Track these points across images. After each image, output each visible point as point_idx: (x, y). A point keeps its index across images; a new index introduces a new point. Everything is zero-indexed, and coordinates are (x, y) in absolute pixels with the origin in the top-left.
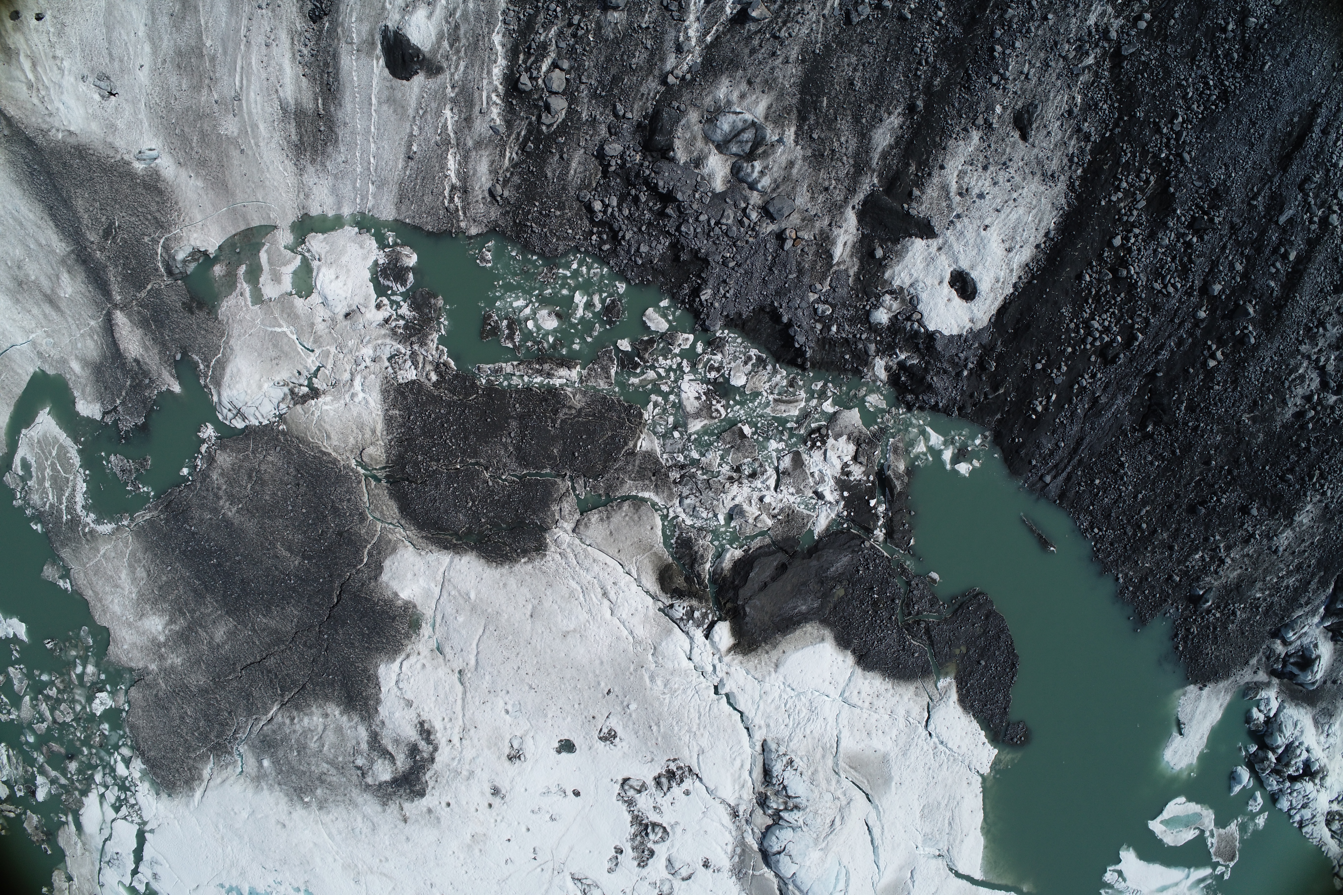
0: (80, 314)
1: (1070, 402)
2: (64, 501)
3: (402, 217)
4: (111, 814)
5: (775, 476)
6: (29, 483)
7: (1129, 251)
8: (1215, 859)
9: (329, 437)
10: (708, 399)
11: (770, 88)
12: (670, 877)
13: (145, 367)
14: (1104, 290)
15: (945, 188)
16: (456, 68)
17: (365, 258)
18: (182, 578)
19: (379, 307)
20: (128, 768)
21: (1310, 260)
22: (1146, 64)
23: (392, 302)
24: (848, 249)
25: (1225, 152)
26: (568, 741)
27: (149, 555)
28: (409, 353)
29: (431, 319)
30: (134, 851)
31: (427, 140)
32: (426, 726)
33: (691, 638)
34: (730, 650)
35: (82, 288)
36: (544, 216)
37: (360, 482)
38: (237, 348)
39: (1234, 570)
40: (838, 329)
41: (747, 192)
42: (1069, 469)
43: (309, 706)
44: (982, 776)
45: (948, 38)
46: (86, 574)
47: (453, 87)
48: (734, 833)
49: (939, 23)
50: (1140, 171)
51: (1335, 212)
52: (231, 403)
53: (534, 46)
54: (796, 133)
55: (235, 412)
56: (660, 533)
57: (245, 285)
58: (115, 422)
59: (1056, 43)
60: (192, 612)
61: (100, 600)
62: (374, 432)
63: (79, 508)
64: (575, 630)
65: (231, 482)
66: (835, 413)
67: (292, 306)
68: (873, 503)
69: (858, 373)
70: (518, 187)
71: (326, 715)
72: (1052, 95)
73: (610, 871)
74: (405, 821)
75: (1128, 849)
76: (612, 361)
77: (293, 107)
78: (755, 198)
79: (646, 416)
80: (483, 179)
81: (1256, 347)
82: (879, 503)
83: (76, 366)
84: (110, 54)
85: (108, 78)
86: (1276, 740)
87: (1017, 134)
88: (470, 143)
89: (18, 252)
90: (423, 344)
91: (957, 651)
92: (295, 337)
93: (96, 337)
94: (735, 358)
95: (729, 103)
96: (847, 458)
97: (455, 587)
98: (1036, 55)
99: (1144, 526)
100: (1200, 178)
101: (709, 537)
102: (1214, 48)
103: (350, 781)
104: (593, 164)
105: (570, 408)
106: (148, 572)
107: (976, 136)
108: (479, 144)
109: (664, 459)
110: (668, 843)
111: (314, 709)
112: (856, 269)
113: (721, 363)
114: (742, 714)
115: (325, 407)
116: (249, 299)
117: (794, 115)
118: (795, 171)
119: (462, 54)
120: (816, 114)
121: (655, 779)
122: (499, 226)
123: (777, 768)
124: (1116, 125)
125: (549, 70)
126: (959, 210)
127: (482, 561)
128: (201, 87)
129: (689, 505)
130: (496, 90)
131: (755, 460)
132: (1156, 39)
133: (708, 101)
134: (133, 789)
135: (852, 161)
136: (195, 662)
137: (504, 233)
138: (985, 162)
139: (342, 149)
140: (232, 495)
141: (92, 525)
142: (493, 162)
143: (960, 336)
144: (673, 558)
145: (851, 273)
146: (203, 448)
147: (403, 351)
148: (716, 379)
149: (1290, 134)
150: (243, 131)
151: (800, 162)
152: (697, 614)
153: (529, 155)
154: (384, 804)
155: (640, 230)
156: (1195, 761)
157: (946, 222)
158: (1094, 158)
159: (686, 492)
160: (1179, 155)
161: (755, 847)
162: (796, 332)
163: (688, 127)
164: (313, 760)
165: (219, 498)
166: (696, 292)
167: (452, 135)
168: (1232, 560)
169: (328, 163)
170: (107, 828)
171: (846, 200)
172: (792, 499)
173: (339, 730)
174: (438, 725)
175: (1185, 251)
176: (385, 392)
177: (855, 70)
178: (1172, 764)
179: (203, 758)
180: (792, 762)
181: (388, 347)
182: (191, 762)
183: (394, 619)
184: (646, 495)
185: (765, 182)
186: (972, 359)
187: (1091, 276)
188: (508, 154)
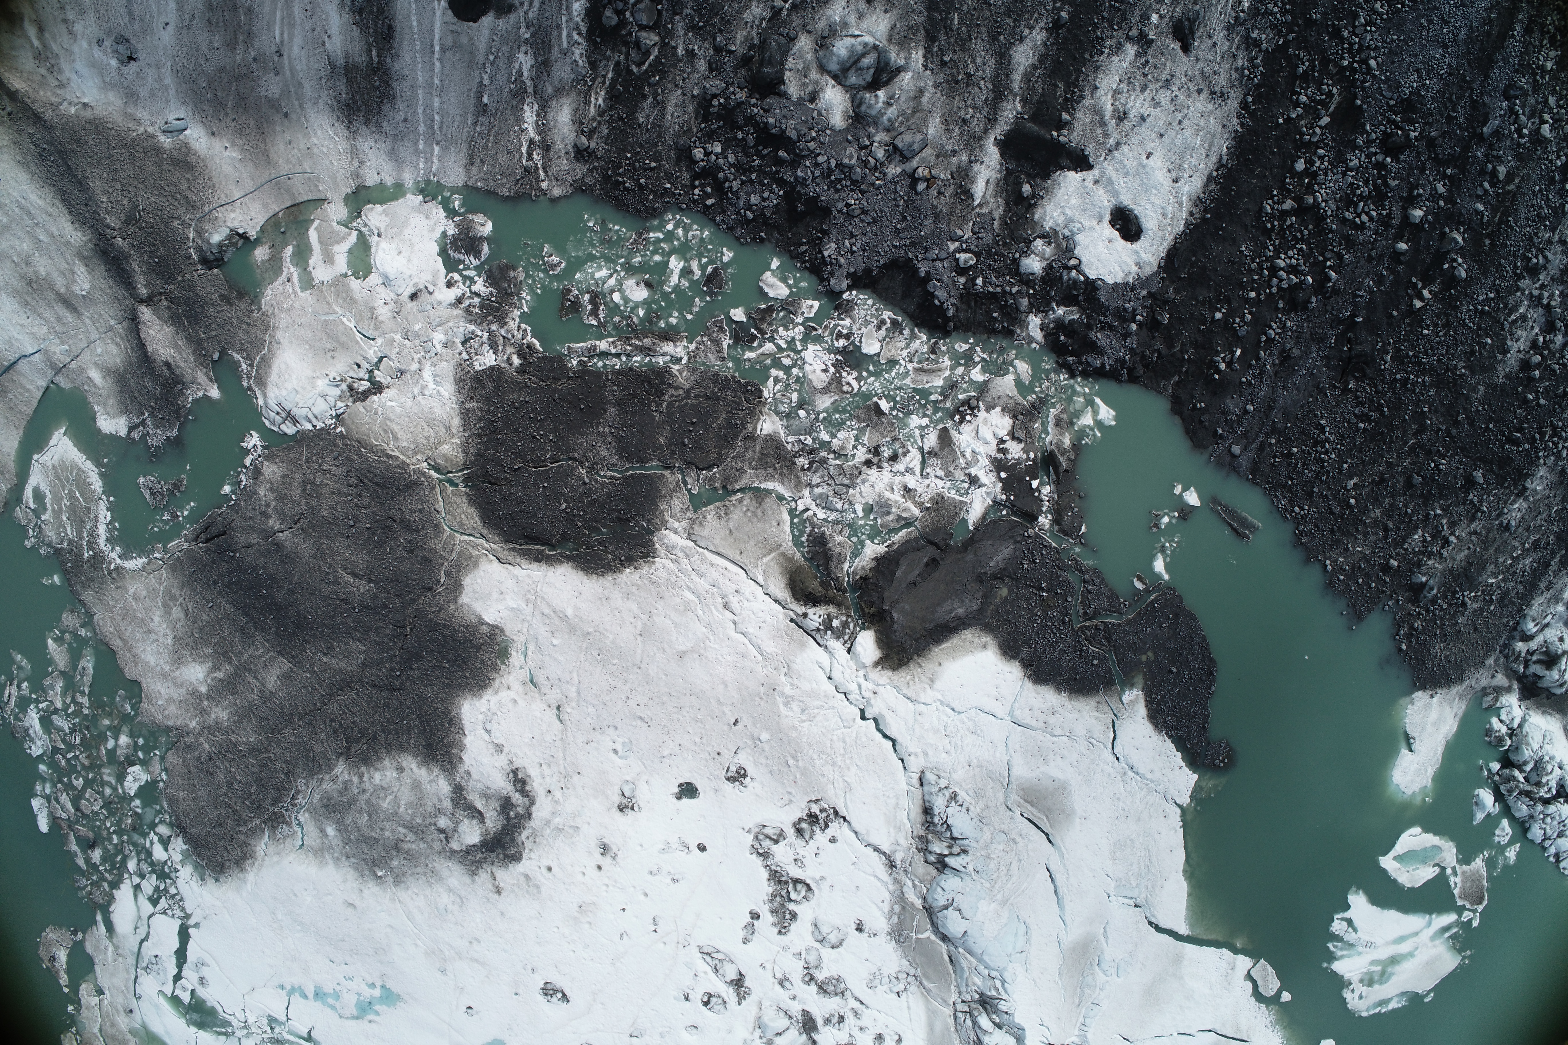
0: (100, 315)
1: (1258, 359)
2: (85, 535)
3: (472, 181)
4: (148, 907)
5: (919, 456)
6: (43, 517)
7: (1315, 175)
8: (1460, 903)
9: (396, 438)
10: (837, 371)
11: (893, 6)
12: (817, 945)
13: (178, 372)
14: (1288, 223)
15: (1098, 112)
16: (531, 5)
17: (432, 230)
18: (227, 616)
19: (450, 284)
20: (166, 850)
23: (465, 278)
24: (991, 187)
25: (1416, 55)
26: (689, 784)
27: (186, 591)
28: (486, 335)
29: (512, 294)
30: (176, 952)
31: (499, 89)
32: (520, 775)
33: (831, 654)
34: (877, 664)
35: (102, 283)
37: (434, 488)
38: (285, 342)
39: (1461, 550)
40: (984, 282)
41: (872, 128)
42: (1262, 437)
43: (380, 759)
44: (1180, 807)
46: (112, 619)
47: (528, 27)
48: (891, 887)
50: (1321, 82)
51: (1547, 122)
52: (279, 405)
54: (924, 57)
55: (283, 415)
56: (788, 530)
57: (292, 269)
58: (144, 437)
60: (239, 654)
61: (130, 650)
62: (449, 428)
63: (102, 541)
64: (693, 650)
65: (281, 498)
66: (986, 382)
67: (348, 289)
68: (1035, 484)
69: (1009, 333)
71: (400, 769)
73: (745, 941)
74: (499, 892)
75: (1357, 892)
76: (724, 332)
77: (343, 61)
78: (881, 134)
79: (766, 394)
80: (566, 131)
81: (1469, 282)
82: (1042, 484)
83: (95, 375)
84: (130, 14)
85: (128, 41)
86: (1523, 753)
87: (1177, 46)
88: (550, 90)
89: (26, 246)
90: (503, 323)
91: (1144, 658)
92: (352, 325)
93: (118, 340)
94: (867, 323)
95: (845, 25)
96: (1003, 433)
97: (549, 605)
99: (1352, 501)
100: (1389, 88)
101: (846, 532)
103: (431, 847)
104: (693, 106)
105: (677, 388)
106: (186, 611)
107: (1131, 50)
108: (559, 92)
109: (790, 442)
110: (813, 902)
111: (387, 762)
112: (1001, 211)
113: (851, 328)
114: (894, 742)
115: (389, 404)
116: (297, 285)
117: (921, 35)
118: (925, 100)
120: (947, 33)
121: (794, 825)
122: (585, 184)
123: (939, 803)
124: (1290, 30)
125: (638, 2)
126: (1116, 137)
127: (580, 573)
128: (237, 43)
129: (821, 495)
130: (577, 28)
131: (895, 439)
133: (821, 25)
134: (173, 875)
135: (991, 87)
136: (244, 714)
137: (591, 192)
138: (1143, 80)
139: (401, 106)
140: (284, 513)
141: (118, 561)
142: (576, 110)
143: (1126, 284)
144: (806, 559)
145: (997, 217)
146: (248, 461)
147: (480, 333)
148: (845, 348)
149: (1488, 34)
150: (286, 92)
151: (931, 89)
152: (835, 623)
153: (618, 99)
154: (474, 874)
155: (749, 178)
156: (1429, 784)
157: (1102, 151)
158: (1268, 70)
159: (816, 480)
160: (1365, 62)
161: (918, 903)
162: (935, 286)
163: (799, 56)
164: (388, 825)
165: (268, 517)
166: (817, 247)
167: (528, 82)
168: (1457, 538)
169: (385, 124)
170: (143, 926)
171: (986, 131)
172: (940, 483)
173: (416, 786)
174: (533, 772)
175: (1379, 173)
176: (460, 383)
178: (1402, 788)
179: (256, 832)
180: (956, 796)
181: (462, 329)
182: (242, 837)
183: (479, 649)
184: (770, 485)
185: (892, 115)
186: (1140, 310)
187: (1272, 208)
188: (593, 101)
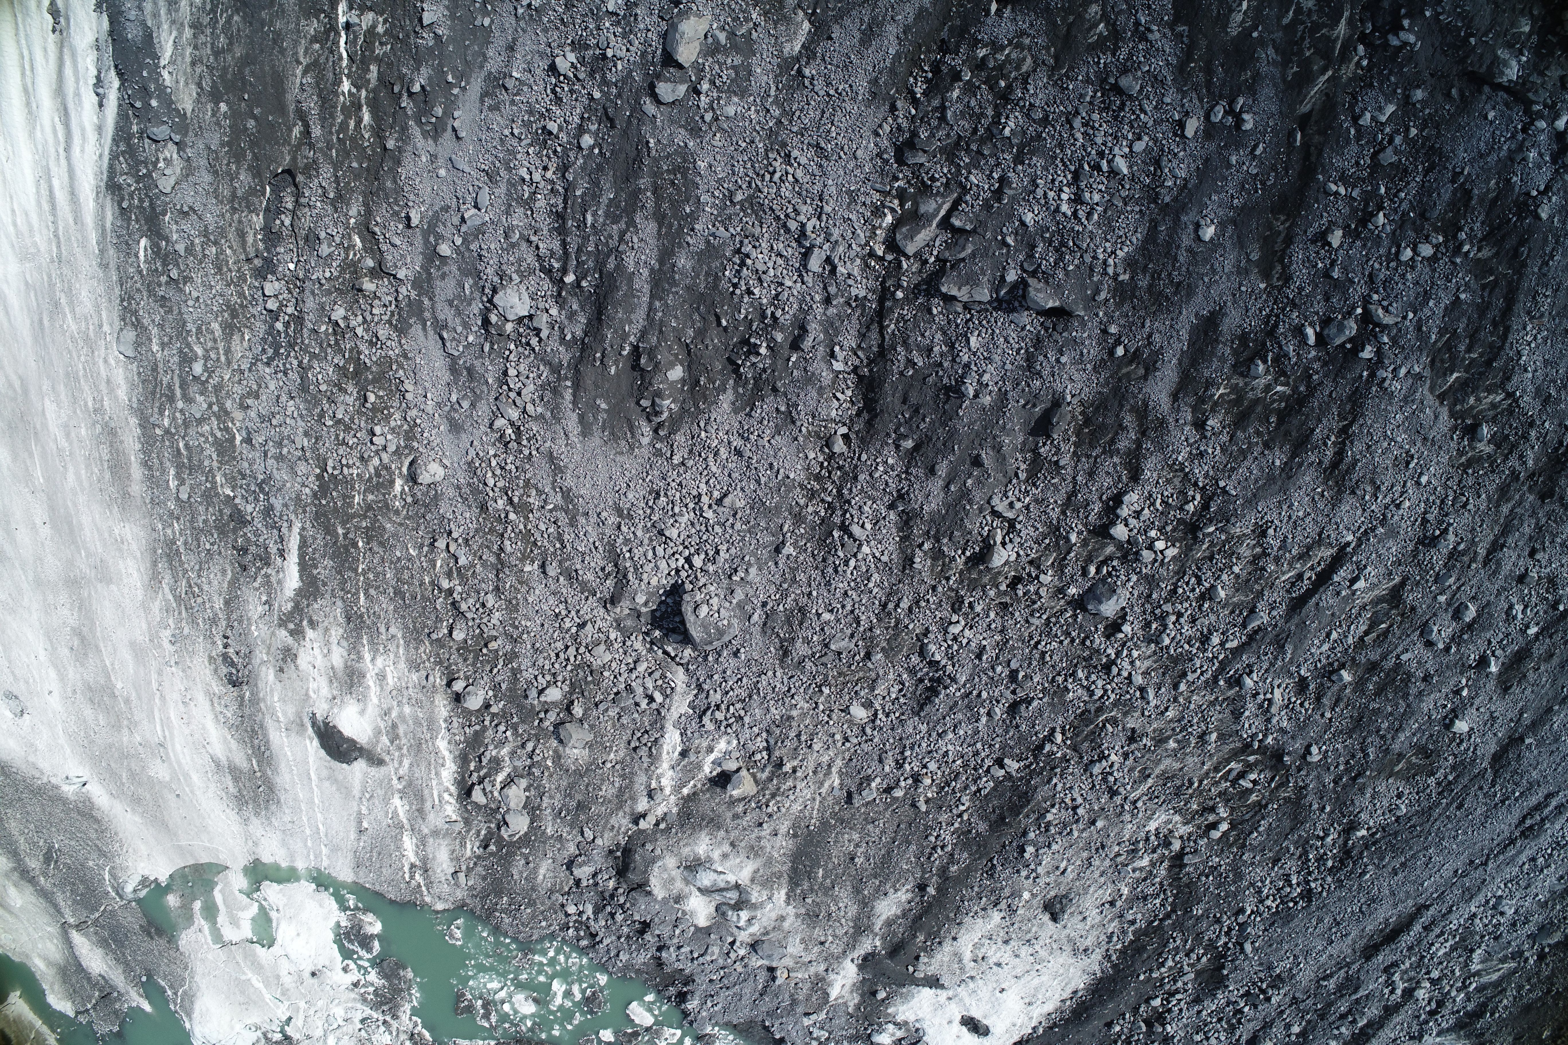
3: (361, 881)
7: (1169, 1011)
11: (757, 855)
13: (111, 982)
14: (1135, 1037)
15: (958, 957)
16: (401, 763)
21: (1382, 1027)
22: (1214, 868)
24: (847, 988)
25: (1297, 945)
31: (378, 821)
35: (33, 901)
36: (513, 911)
41: (735, 930)
45: (970, 832)
47: (399, 780)
49: (960, 815)
50: (1192, 950)
53: (485, 761)
54: (787, 894)
58: (89, 1024)
59: (1103, 847)
70: (484, 878)
72: (1092, 889)
77: (226, 763)
78: (743, 937)
80: (445, 866)
85: (16, 697)
87: (1046, 917)
95: (709, 860)
98: (1077, 853)
100: (1261, 964)
102: (1305, 853)
104: (563, 873)
107: (996, 917)
108: (435, 833)
112: (856, 1001)
117: (785, 880)
118: (786, 925)
119: (405, 751)
120: (811, 882)
122: (466, 905)
124: (1168, 916)
125: (505, 785)
126: (973, 974)
130: (447, 790)
132: (1231, 846)
133: (686, 851)
135: (851, 925)
137: (472, 912)
138: (1006, 937)
142: (453, 851)
145: (851, 1003)
149: (1382, 931)
153: (492, 854)
155: (619, 938)
157: (957, 979)
158: (1137, 939)
160: (1241, 945)
163: (665, 869)
166: (682, 997)
167: (405, 821)
169: (273, 820)
171: (844, 954)
177: (857, 846)
185: (755, 929)
187: (1121, 1026)
188: (469, 846)
